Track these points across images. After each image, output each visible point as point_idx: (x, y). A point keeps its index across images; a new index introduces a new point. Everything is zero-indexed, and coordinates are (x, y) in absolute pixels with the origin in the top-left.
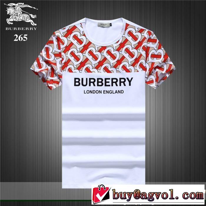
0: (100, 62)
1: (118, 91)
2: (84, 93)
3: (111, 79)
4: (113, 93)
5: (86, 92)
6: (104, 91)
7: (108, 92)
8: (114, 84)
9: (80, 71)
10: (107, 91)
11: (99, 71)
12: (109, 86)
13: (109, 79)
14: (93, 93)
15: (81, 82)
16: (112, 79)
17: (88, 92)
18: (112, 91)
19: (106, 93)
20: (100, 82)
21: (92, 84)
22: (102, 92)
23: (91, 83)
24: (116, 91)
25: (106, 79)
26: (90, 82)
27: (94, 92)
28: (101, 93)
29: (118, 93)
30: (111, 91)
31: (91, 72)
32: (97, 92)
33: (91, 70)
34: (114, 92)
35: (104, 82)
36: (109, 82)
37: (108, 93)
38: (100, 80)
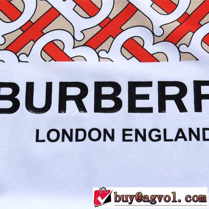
0: (106, 23)
1: (191, 131)
2: (37, 140)
3: (155, 86)
4: (166, 140)
5: (43, 136)
6: (124, 130)
7: (141, 135)
8: (170, 104)
9: (23, 57)
10: (137, 131)
11: (103, 54)
12: (149, 110)
13: (149, 84)
14: (77, 140)
15: (21, 97)
16: (162, 85)
17: (53, 136)
18: (162, 134)
19: (133, 137)
20: (107, 97)
21: (71, 105)
22: (118, 135)
23: (68, 102)
24: (180, 130)
25: (133, 85)
26: (64, 98)
27: (81, 135)
28: (112, 138)
29: (188, 137)
30: (154, 133)
31: (71, 59)
32: (95, 135)
33: (69, 51)
34: (172, 135)
35: (124, 96)
36: (146, 97)
37: (144, 139)
38: (107, 91)
